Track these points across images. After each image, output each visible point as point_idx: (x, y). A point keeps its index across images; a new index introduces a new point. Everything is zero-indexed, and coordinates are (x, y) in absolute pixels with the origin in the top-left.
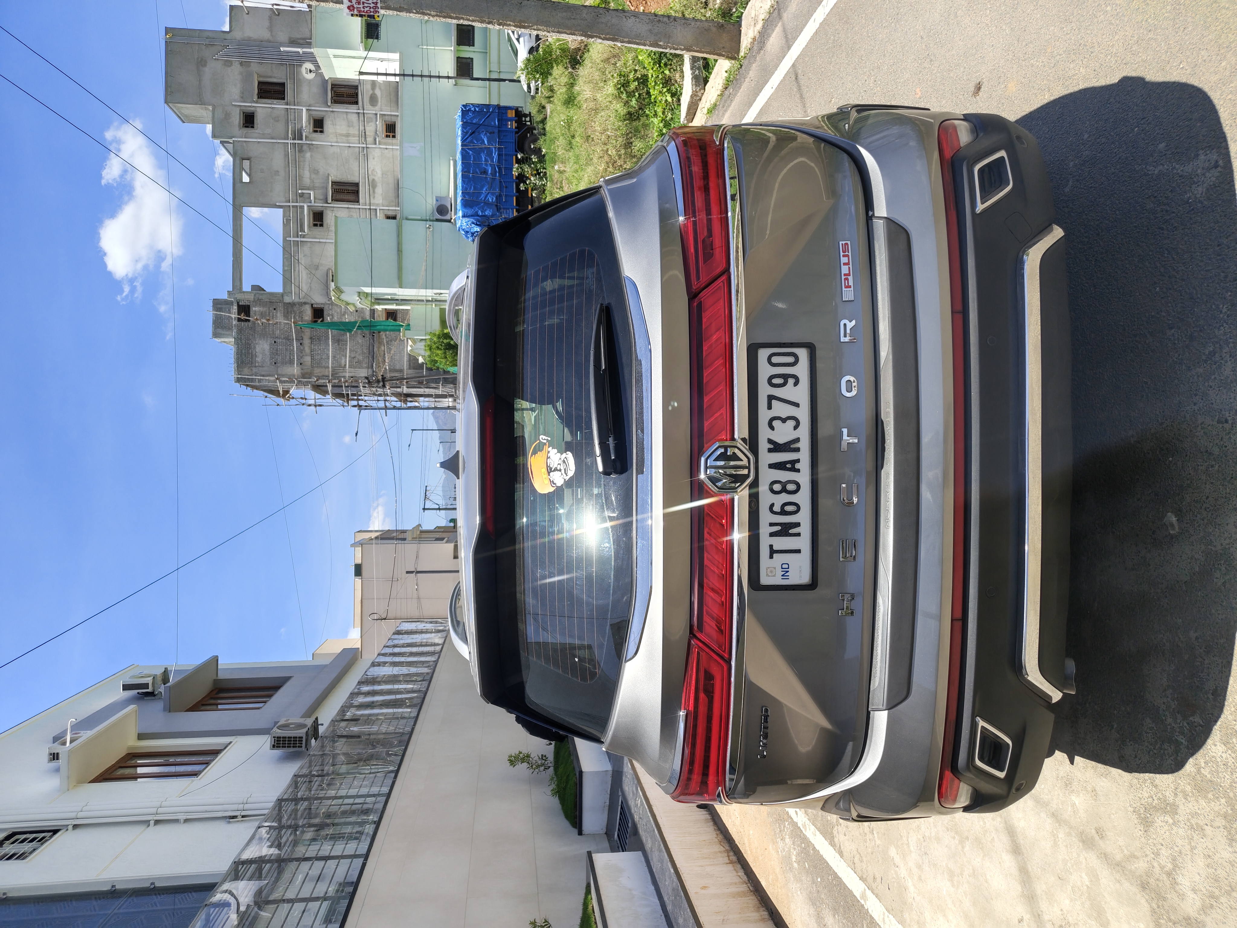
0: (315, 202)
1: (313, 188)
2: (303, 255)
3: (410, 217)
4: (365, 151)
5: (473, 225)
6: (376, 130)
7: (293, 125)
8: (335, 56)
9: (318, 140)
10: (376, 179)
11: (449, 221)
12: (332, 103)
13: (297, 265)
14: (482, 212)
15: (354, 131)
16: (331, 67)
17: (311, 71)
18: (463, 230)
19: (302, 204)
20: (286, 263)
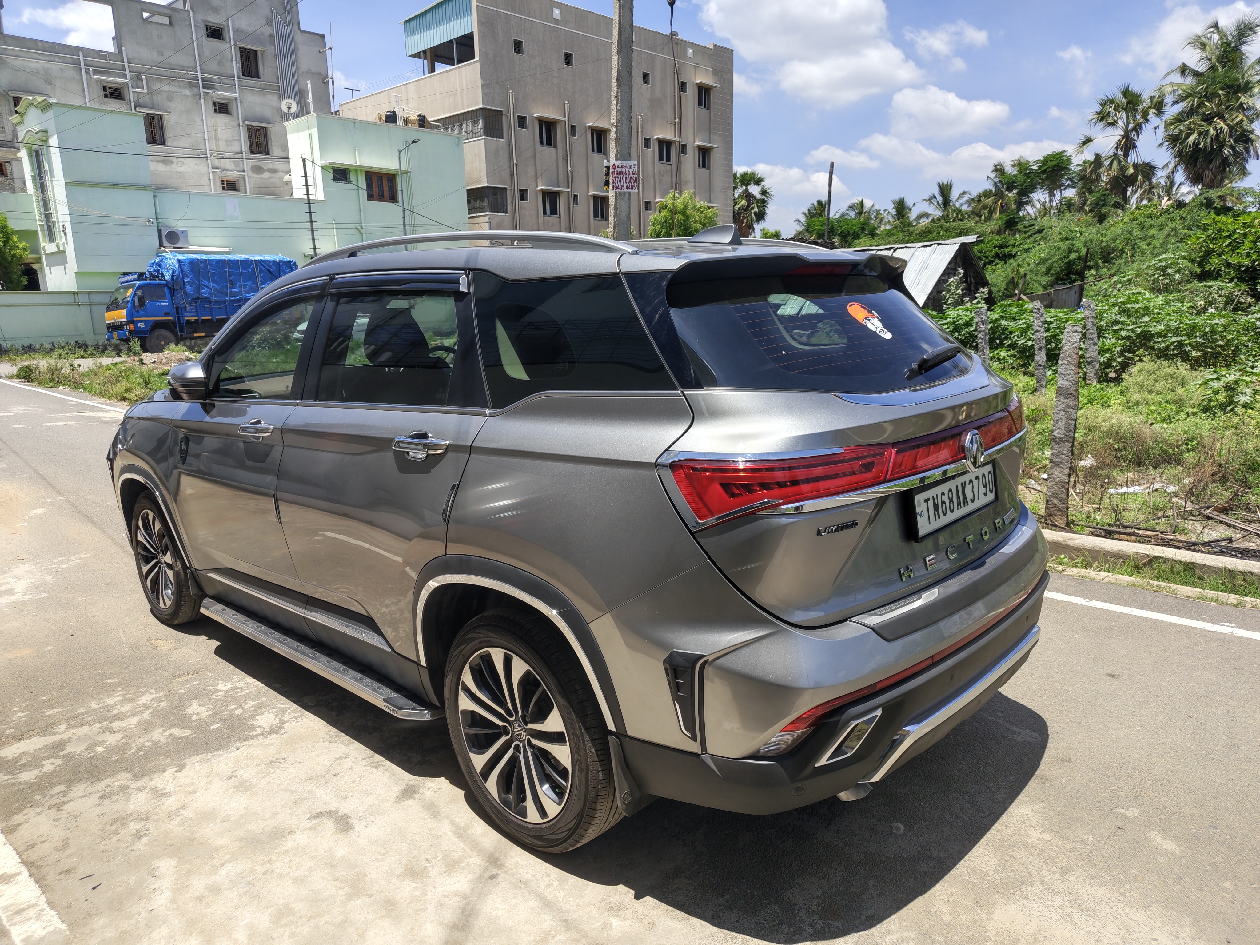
0: (133, 92)
1: (150, 92)
2: (62, 67)
3: (157, 200)
4: (203, 156)
5: (171, 272)
6: (227, 170)
7: (218, 81)
8: (310, 135)
9: (206, 108)
10: (174, 165)
11: (161, 245)
12: (248, 125)
13: (47, 58)
14: (188, 282)
15: (222, 146)
16: (298, 130)
17: (289, 108)
18: (162, 260)
19: (128, 76)
20: (46, 45)
